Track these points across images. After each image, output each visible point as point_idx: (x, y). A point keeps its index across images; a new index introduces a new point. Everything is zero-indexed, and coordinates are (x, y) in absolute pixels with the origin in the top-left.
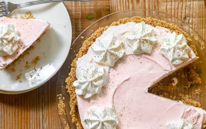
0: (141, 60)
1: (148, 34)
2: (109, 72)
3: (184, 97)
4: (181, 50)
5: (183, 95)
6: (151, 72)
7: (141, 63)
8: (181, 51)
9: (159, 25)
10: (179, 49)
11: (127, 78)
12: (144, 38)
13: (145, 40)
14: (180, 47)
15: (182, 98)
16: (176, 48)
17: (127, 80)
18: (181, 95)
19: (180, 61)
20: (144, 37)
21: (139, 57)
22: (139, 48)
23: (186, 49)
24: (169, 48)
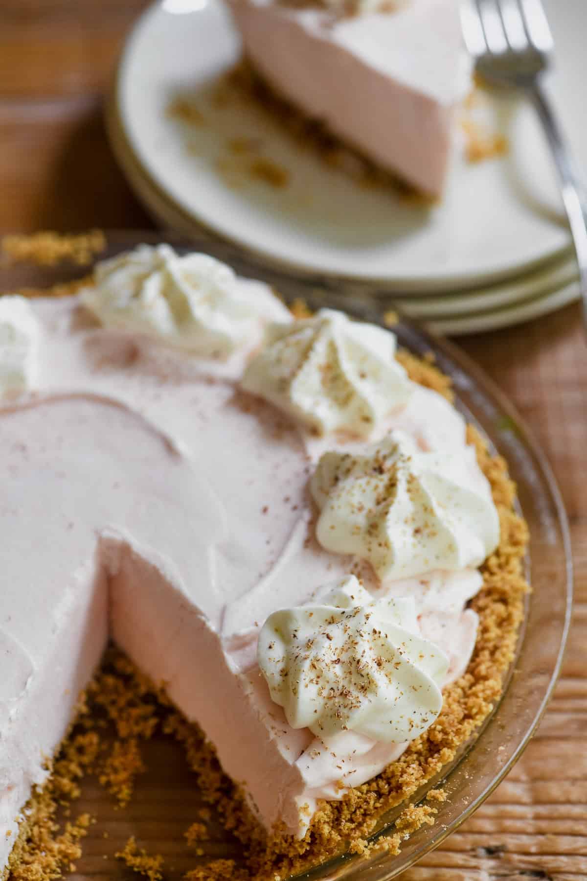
0: (282, 512)
1: (427, 509)
2: (210, 381)
3: (74, 837)
4: (344, 657)
5: (83, 832)
6: (212, 554)
7: (265, 510)
8: (335, 658)
9: (485, 630)
10: (352, 644)
11: (181, 445)
12: (401, 476)
13: (392, 485)
14: (359, 649)
15: (69, 827)
16: (352, 623)
17: (169, 447)
18: (85, 819)
19: (280, 666)
20: (411, 480)
21: (296, 499)
22: (347, 464)
23: (352, 689)
24: (352, 597)
